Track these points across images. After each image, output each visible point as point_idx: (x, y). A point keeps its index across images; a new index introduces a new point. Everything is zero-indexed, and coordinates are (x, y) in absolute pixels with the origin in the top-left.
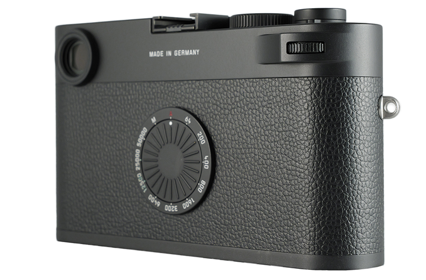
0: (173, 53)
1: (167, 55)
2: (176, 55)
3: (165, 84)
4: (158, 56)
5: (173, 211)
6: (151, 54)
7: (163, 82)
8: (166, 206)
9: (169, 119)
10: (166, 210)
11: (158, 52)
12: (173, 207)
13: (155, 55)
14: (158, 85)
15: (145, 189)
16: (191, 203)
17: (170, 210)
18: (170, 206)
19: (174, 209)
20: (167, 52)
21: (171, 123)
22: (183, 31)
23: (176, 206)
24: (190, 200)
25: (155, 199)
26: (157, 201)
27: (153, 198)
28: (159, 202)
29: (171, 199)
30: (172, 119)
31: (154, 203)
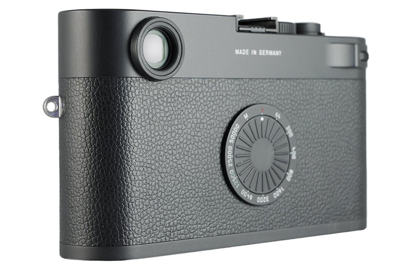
0: (258, 52)
1: (252, 54)
2: (261, 54)
3: (249, 81)
4: (244, 54)
5: (265, 201)
6: (237, 52)
7: (247, 80)
8: (258, 198)
9: (261, 115)
10: (258, 202)
11: (244, 50)
12: (265, 198)
13: (241, 53)
14: (242, 82)
15: (237, 184)
16: (280, 192)
17: (261, 202)
18: (262, 198)
19: (266, 200)
20: (252, 51)
21: (262, 119)
22: (267, 32)
23: (267, 197)
24: (280, 189)
25: (248, 193)
26: (250, 195)
27: (246, 192)
28: (251, 195)
29: (263, 191)
30: (264, 115)
31: (247, 197)
